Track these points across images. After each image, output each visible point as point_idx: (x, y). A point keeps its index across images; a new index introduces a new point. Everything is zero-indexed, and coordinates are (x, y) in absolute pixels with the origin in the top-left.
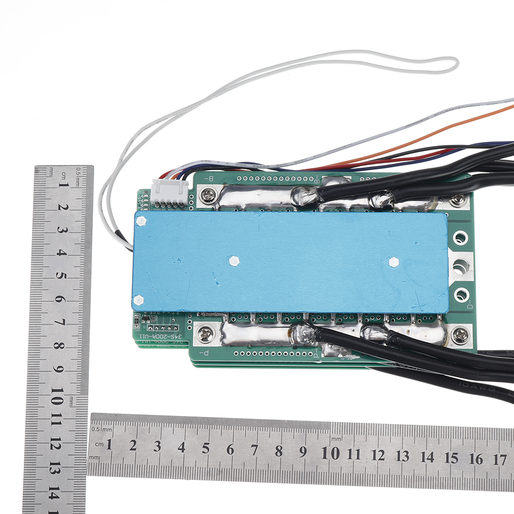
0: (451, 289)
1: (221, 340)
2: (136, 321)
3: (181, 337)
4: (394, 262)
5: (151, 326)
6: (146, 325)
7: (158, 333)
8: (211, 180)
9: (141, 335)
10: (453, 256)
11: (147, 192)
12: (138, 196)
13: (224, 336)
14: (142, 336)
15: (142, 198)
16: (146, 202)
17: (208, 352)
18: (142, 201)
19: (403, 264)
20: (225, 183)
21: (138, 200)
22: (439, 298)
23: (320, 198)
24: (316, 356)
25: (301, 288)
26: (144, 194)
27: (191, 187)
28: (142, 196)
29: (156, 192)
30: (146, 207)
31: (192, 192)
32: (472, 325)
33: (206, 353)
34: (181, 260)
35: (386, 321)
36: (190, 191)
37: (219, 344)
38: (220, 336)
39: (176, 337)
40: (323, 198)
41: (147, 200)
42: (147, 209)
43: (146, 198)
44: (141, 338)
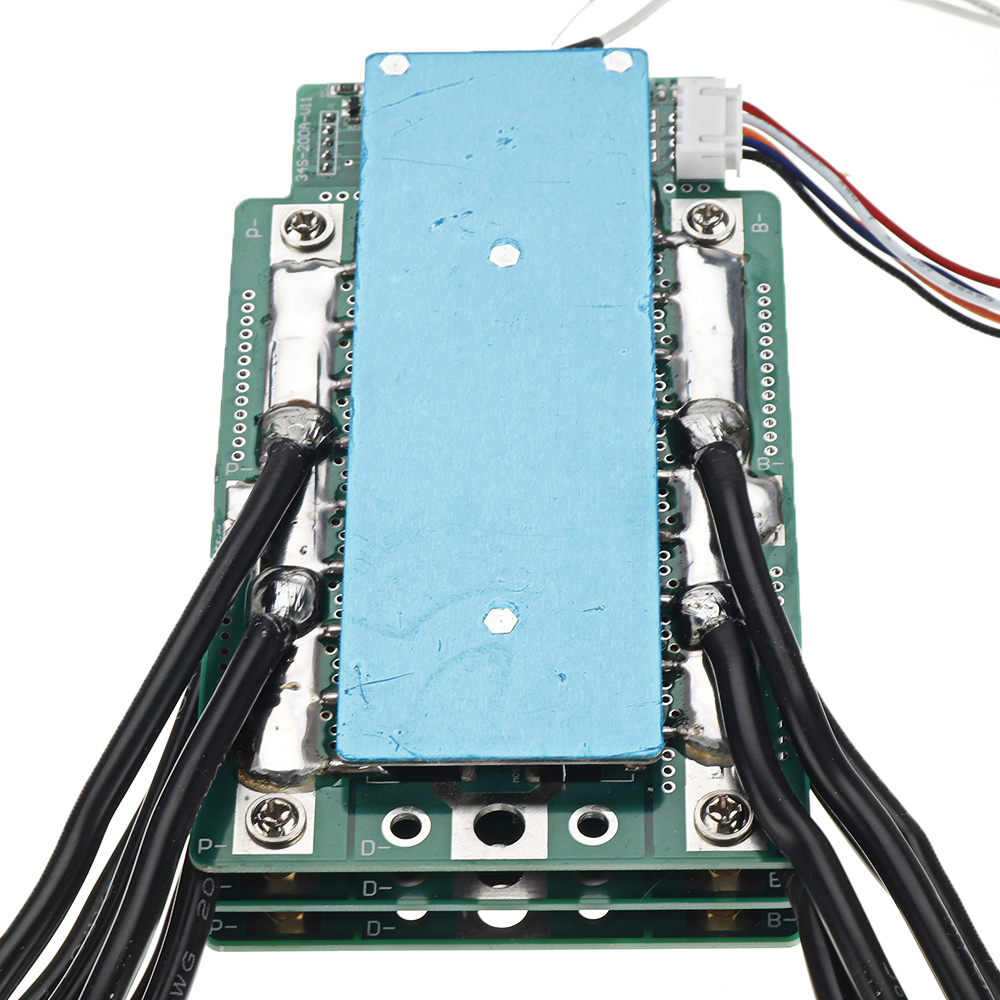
1: (288, 264)
2: (347, 88)
3: (302, 180)
6: (336, 109)
7: (315, 133)
8: (756, 228)
9: (310, 99)
13: (299, 269)
17: (256, 235)
19: (496, 645)
20: (746, 256)
22: (384, 736)
24: (232, 468)
31: (717, 189)
32: (311, 852)
33: (252, 233)
35: (326, 632)
36: (719, 183)
37: (276, 259)
38: (299, 261)
39: (301, 171)
44: (303, 100)
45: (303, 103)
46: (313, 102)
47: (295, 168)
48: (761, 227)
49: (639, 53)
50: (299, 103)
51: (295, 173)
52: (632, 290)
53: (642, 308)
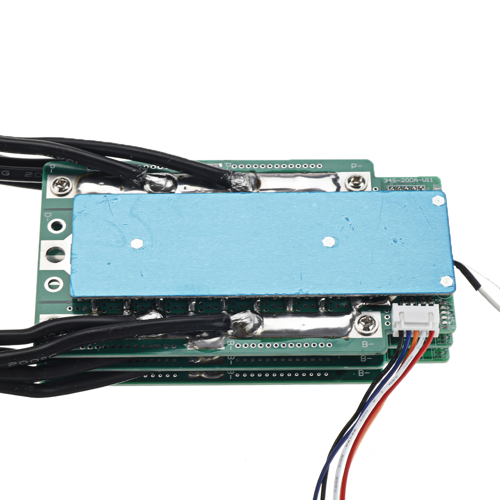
0: (69, 231)
1: (337, 178)
3: (385, 181)
4: (137, 243)
7: (412, 184)
8: (365, 343)
10: (64, 265)
12: (455, 322)
13: (335, 181)
15: (450, 320)
17: (353, 167)
18: (449, 318)
19: (125, 242)
20: (348, 340)
21: (454, 319)
22: (84, 209)
25: (248, 217)
28: (450, 323)
29: (432, 314)
31: (387, 328)
34: (393, 242)
37: (340, 174)
38: (340, 182)
39: (390, 180)
43: (444, 320)
44: (431, 179)
46: (430, 183)
47: (392, 178)
49: (453, 290)
50: (429, 177)
51: (389, 178)
52: (311, 287)
53: (301, 290)
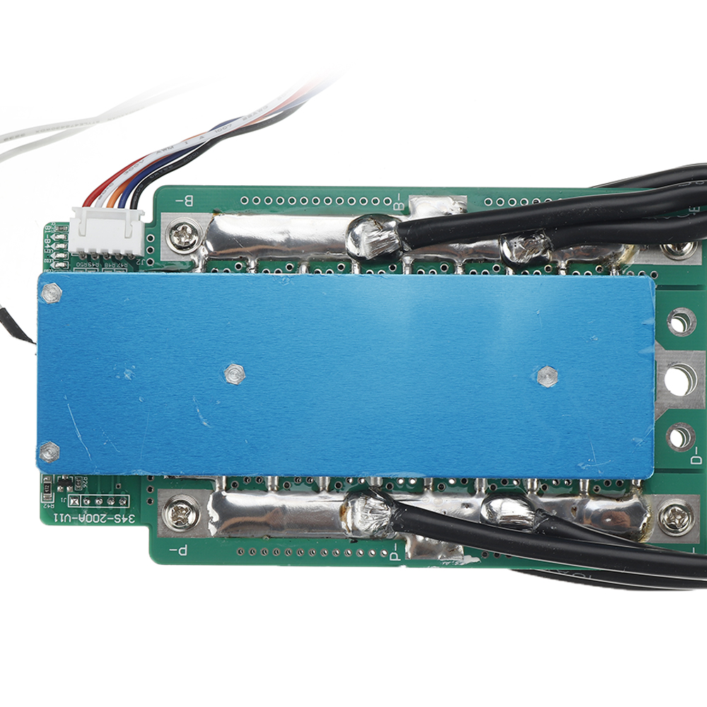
2: (46, 488)
3: (134, 519)
5: (75, 497)
6: (66, 497)
7: (88, 511)
8: (189, 203)
9: (56, 515)
11: (63, 228)
12: (45, 237)
14: (59, 518)
15: (53, 242)
16: (61, 250)
17: (185, 548)
18: (53, 246)
20: (215, 211)
21: (45, 245)
23: (403, 245)
24: (394, 557)
26: (57, 232)
27: (148, 218)
28: (53, 237)
29: (80, 234)
30: (61, 260)
31: (152, 229)
32: (699, 495)
33: (183, 552)
36: (147, 225)
39: (125, 520)
40: (409, 245)
41: (62, 246)
42: (62, 265)
43: (61, 241)
44: (56, 520)
45: (59, 520)
46: (59, 512)
47: (121, 524)
48: (189, 200)
50: (59, 523)
51: (127, 523)
